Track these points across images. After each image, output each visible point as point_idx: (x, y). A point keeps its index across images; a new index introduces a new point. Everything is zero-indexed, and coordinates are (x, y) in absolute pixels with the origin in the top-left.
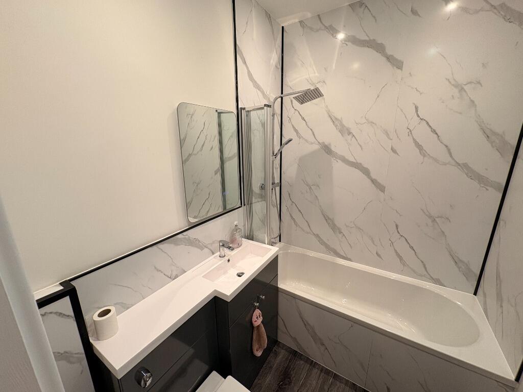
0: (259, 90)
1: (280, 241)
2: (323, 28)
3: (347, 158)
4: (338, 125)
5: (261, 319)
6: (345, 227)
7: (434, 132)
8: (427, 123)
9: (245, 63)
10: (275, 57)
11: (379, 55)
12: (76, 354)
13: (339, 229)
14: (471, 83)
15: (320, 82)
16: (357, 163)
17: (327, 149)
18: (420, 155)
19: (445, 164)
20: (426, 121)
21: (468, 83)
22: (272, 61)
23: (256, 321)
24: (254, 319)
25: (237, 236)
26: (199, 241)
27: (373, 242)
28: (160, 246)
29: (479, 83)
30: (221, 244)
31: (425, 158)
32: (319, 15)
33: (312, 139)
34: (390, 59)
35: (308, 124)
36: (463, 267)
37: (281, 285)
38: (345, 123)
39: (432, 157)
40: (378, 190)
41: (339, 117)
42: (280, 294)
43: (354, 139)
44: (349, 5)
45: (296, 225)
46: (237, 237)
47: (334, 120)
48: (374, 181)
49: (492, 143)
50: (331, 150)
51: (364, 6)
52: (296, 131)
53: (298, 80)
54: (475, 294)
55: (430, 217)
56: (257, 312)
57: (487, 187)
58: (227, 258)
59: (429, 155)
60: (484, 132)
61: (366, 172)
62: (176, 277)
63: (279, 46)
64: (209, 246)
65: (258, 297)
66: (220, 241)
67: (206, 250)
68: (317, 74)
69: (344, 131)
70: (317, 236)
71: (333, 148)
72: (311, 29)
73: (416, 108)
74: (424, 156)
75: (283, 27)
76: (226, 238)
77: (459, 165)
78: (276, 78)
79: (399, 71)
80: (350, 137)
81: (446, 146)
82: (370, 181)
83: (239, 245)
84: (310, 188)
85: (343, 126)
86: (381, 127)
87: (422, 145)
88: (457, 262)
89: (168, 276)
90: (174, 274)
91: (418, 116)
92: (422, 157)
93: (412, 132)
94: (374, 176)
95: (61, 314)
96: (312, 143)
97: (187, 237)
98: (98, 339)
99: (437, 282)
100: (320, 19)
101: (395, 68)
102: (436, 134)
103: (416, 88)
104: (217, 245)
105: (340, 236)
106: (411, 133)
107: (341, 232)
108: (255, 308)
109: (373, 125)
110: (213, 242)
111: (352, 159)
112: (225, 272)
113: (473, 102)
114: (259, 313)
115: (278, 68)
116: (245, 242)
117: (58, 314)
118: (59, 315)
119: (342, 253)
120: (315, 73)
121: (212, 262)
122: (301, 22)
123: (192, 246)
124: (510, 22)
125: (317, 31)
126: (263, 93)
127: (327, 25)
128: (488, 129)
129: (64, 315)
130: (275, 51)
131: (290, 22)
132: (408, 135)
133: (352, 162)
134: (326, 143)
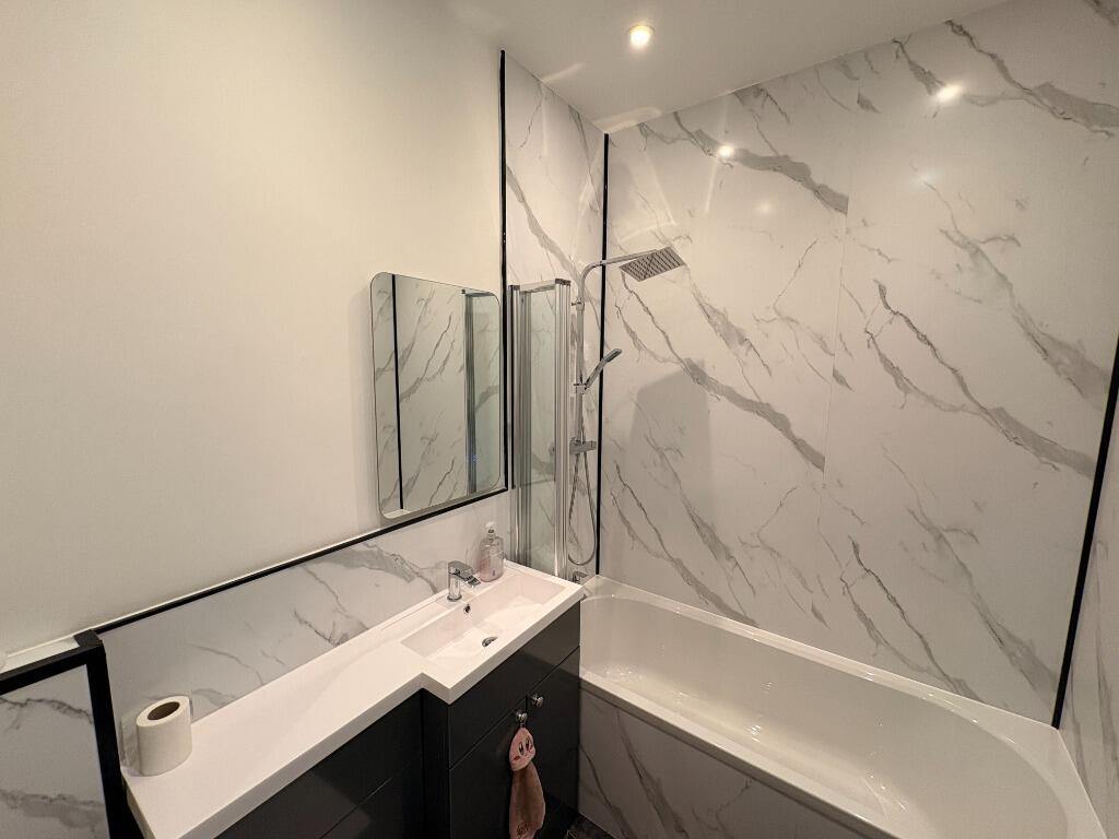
0: (552, 251)
1: (597, 573)
2: (685, 135)
3: (738, 391)
4: (719, 323)
5: (531, 754)
6: (740, 544)
7: (924, 339)
8: (908, 321)
9: (523, 200)
10: (590, 191)
11: (798, 185)
12: (85, 803)
13: (726, 549)
14: (994, 239)
15: (680, 237)
16: (762, 403)
17: (696, 372)
18: (896, 389)
19: (954, 409)
20: (905, 318)
21: (989, 240)
22: (582, 198)
23: (517, 758)
24: (514, 751)
25: (494, 555)
26: (403, 561)
27: (804, 583)
28: (311, 566)
29: (1012, 239)
30: (453, 571)
31: (908, 396)
32: (676, 113)
33: (665, 352)
34: (820, 192)
35: (656, 319)
36: (1019, 655)
37: (588, 675)
38: (731, 318)
39: (923, 394)
40: (810, 464)
41: (719, 307)
42: (584, 695)
43: (752, 352)
44: (735, 93)
45: (634, 536)
46: (492, 557)
47: (709, 313)
48: (798, 444)
49: (1056, 365)
50: (705, 374)
51: (762, 95)
52: (632, 334)
53: (636, 233)
54: (1056, 723)
55: (930, 528)
56: (523, 735)
57: (1057, 465)
58: (463, 603)
59: (915, 388)
60: (1037, 343)
61: (781, 422)
62: (344, 639)
63: (598, 170)
64: (426, 574)
65: (528, 699)
66: (451, 564)
67: (418, 582)
68: (673, 222)
69: (733, 336)
70: (677, 563)
71: (709, 372)
72: (662, 138)
73: (882, 291)
74: (907, 390)
75: (607, 136)
76: (467, 557)
77: (986, 411)
78: (590, 230)
79: (841, 215)
80: (743, 349)
81: (954, 371)
82: (790, 443)
83: (496, 576)
84: (662, 456)
85: (728, 325)
86: (809, 328)
87: (901, 368)
88: (1002, 639)
89: (323, 636)
90: (339, 633)
91: (888, 307)
92: (902, 393)
93: (877, 340)
94: (797, 432)
95: (64, 704)
96: (665, 361)
97: (375, 549)
98: (141, 774)
99: (959, 686)
100: (677, 119)
101: (833, 210)
102: (929, 344)
103: (878, 250)
104: (444, 572)
105: (730, 564)
106: (874, 342)
107: (730, 557)
108: (517, 725)
109: (792, 323)
110: (437, 566)
111: (750, 396)
112: (457, 636)
113: (1002, 277)
114: (528, 739)
115: (596, 212)
116: (512, 569)
117: (57, 705)
118: (59, 708)
119: (736, 608)
120: (669, 220)
121: (432, 609)
122: (641, 125)
123: (387, 570)
124: (1065, 119)
125: (674, 141)
126: (561, 258)
127: (692, 130)
128: (1044, 334)
129: (70, 708)
130: (590, 178)
131: (620, 127)
132: (869, 346)
133: (751, 401)
134: (695, 361)
